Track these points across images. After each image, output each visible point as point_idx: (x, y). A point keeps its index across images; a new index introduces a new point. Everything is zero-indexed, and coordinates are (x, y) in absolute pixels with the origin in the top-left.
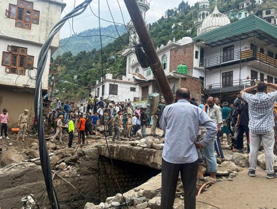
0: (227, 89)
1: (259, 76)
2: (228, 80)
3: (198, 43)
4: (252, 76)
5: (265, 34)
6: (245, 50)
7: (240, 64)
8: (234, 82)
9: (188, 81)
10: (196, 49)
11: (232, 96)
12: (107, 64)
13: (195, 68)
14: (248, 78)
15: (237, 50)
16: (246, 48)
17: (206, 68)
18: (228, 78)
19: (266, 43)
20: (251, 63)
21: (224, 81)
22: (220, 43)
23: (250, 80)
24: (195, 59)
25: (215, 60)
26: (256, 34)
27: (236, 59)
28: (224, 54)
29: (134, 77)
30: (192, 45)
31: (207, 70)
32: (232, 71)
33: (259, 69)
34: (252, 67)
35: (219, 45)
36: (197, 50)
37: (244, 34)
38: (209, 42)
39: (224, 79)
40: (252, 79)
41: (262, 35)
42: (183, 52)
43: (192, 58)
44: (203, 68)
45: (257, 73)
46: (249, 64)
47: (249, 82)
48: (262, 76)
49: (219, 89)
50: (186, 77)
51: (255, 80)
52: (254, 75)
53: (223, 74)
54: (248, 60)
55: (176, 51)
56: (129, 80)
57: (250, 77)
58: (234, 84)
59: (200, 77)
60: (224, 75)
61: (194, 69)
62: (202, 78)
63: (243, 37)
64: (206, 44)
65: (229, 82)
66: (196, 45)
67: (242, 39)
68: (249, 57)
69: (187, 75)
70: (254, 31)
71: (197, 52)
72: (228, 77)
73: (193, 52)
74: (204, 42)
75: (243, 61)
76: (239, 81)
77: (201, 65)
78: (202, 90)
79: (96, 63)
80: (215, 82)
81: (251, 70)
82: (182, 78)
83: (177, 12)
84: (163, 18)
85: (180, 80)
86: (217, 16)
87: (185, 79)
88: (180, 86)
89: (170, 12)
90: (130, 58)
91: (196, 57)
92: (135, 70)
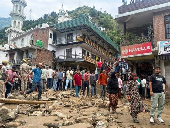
0: (69, 60)
1: (86, 53)
2: (69, 54)
3: (52, 28)
4: (82, 52)
5: (90, 28)
6: (79, 36)
8: (72, 55)
9: (43, 52)
11: (71, 64)
13: (49, 44)
14: (80, 53)
15: (74, 36)
16: (79, 35)
17: (56, 45)
18: (69, 53)
19: (91, 35)
20: (82, 45)
22: (65, 30)
23: (81, 54)
25: (62, 41)
26: (85, 27)
27: (74, 41)
28: (67, 37)
29: (10, 47)
30: (48, 28)
31: (57, 47)
32: (72, 49)
33: (87, 50)
34: (83, 47)
35: (65, 32)
36: (51, 33)
37: (79, 26)
38: (59, 29)
39: (67, 53)
40: (82, 54)
41: (89, 29)
42: (42, 33)
43: (48, 38)
44: (55, 45)
45: (85, 51)
46: (81, 45)
47: (80, 56)
48: (88, 53)
49: (63, 59)
50: (41, 49)
51: (84, 55)
52: (84, 52)
53: (66, 50)
54: (81, 43)
55: (38, 32)
56: (5, 48)
57: (81, 53)
58: (72, 57)
59: (53, 50)
60: (67, 50)
61: (48, 45)
62: (54, 52)
63: (78, 28)
64: (57, 30)
65: (70, 55)
66: (51, 29)
67: (78, 30)
68: (81, 41)
69: (42, 48)
70: (85, 26)
71: (51, 34)
73: (48, 33)
74: (56, 28)
75: (77, 43)
76: (75, 55)
77: (54, 43)
78: (53, 59)
80: (62, 54)
81: (83, 50)
82: (38, 49)
83: (50, 16)
84: (41, 18)
85: (37, 50)
86: (67, 17)
87: (40, 50)
88: (36, 55)
89: (46, 16)
90: (10, 35)
91: (51, 37)
92: (13, 43)
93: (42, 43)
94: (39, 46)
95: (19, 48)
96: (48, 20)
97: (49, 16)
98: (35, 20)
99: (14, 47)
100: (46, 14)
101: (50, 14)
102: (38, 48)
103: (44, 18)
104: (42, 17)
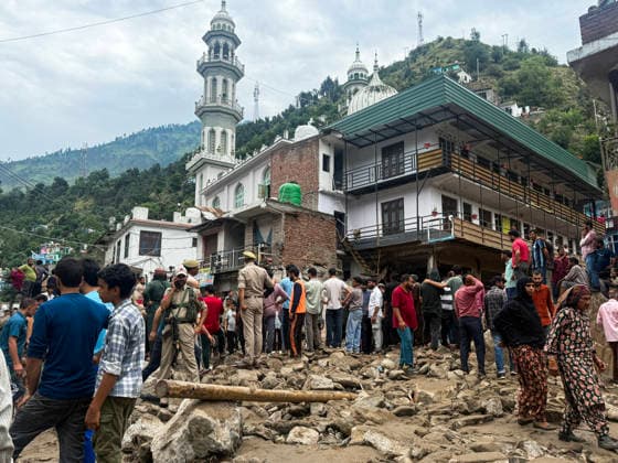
0: (394, 239)
1: (460, 209)
2: (393, 219)
3: (328, 137)
4: (444, 208)
5: (468, 115)
6: (426, 150)
7: (418, 181)
8: (406, 222)
9: (304, 222)
10: (323, 150)
11: (403, 254)
12: (180, 193)
13: (323, 193)
14: (435, 213)
15: (409, 151)
16: (428, 145)
17: (347, 193)
18: (393, 215)
19: (472, 138)
20: (440, 179)
21: (386, 220)
22: (372, 138)
23: (440, 216)
24: (322, 173)
25: (366, 174)
26: (449, 115)
27: (409, 171)
28: (383, 161)
29: (202, 215)
30: (315, 140)
31: (349, 197)
32: (402, 199)
33: (460, 195)
34: (445, 189)
35: (373, 143)
36: (327, 153)
37: (422, 115)
38: (352, 136)
39: (386, 216)
40: (445, 214)
41: (462, 118)
42: (296, 158)
43: (317, 171)
44: (342, 192)
45: (455, 201)
46: (437, 183)
47: (437, 223)
48: (467, 208)
49: (374, 240)
50: (300, 211)
51: (450, 217)
52: (449, 206)
53: (383, 205)
54: (435, 173)
55: (283, 156)
56: (190, 221)
57: (440, 210)
58: (406, 228)
59: (336, 212)
60: (386, 207)
61: (320, 196)
62: (339, 216)
63: (422, 122)
64: (346, 141)
65: (398, 222)
66: (324, 141)
67: (419, 128)
68: (435, 167)
69: (301, 208)
70: (446, 109)
71: (326, 158)
72: (393, 211)
73: (318, 155)
74: (340, 136)
75: (422, 176)
76: (416, 220)
77: (337, 185)
78: (339, 242)
79: (159, 192)
80: (367, 223)
81: (443, 197)
82: (287, 214)
83: (319, 97)
84: (292, 109)
85: (284, 217)
86: (378, 90)
87: (295, 216)
88: (282, 233)
89: (304, 97)
90: (202, 177)
91: (326, 168)
92: (211, 200)
93: (298, 191)
94: (291, 201)
95: (231, 216)
96: (313, 111)
97: (316, 97)
98: (271, 119)
99: (214, 213)
100: (306, 91)
101: (319, 88)
102: (289, 209)
103: (300, 107)
104: (295, 104)
